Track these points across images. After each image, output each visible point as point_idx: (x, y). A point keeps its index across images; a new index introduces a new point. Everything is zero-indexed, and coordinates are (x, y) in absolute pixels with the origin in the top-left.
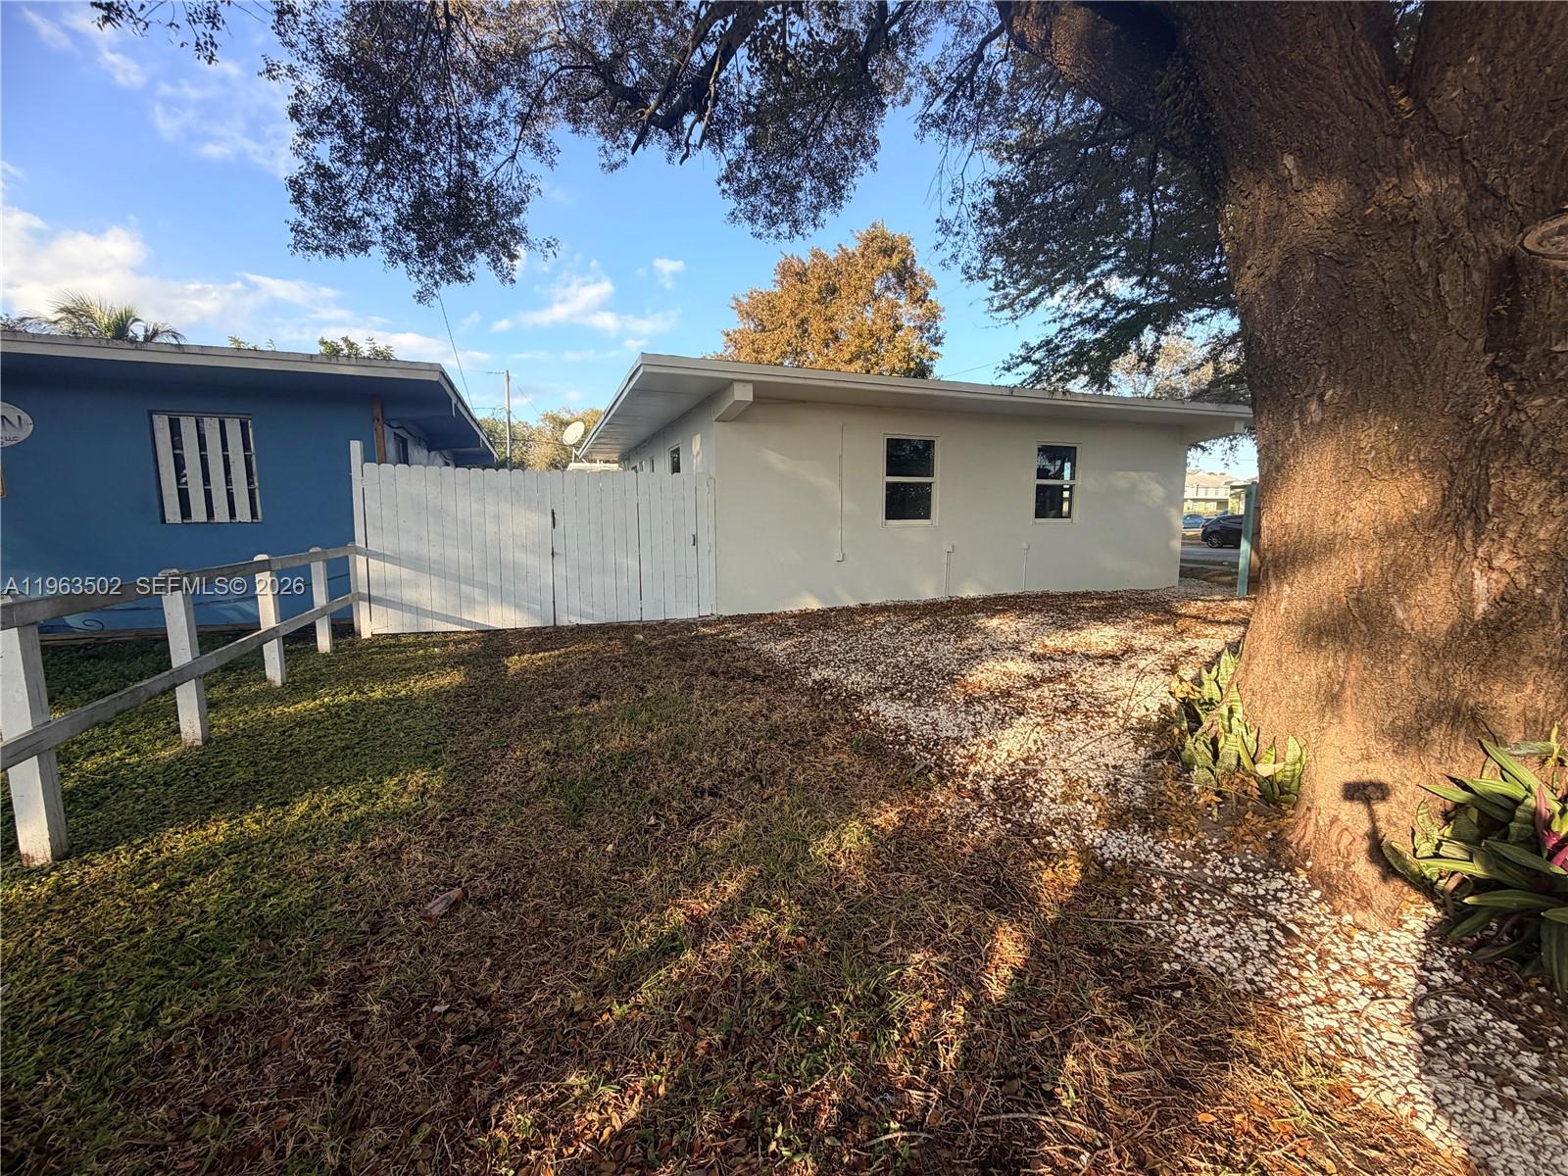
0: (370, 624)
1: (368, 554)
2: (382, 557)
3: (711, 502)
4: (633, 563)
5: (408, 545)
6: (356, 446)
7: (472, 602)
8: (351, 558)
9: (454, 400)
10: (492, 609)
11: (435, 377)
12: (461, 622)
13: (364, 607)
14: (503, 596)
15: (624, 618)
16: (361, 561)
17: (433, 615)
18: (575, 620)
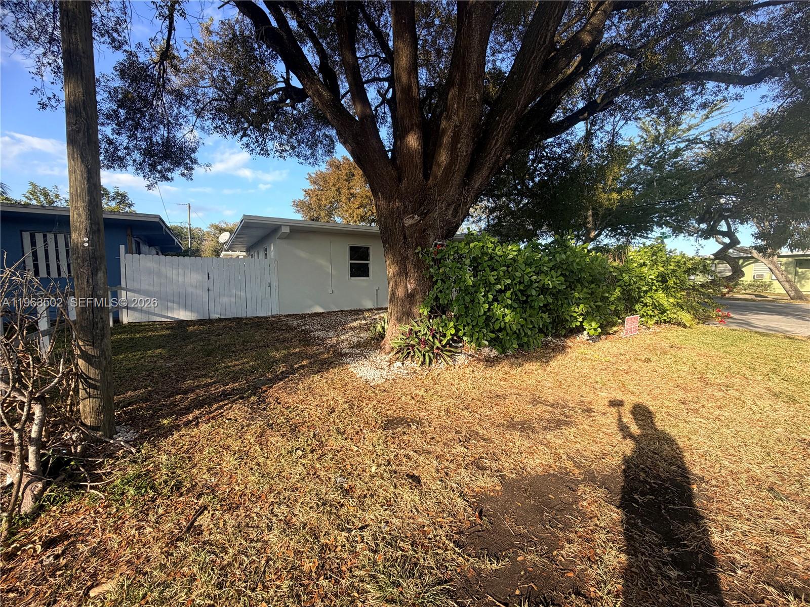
0: (126, 318)
1: (127, 290)
2: (134, 291)
3: (276, 270)
4: (243, 294)
5: (144, 286)
6: (122, 248)
7: (173, 309)
8: (119, 291)
9: (164, 227)
10: (181, 313)
11: (157, 220)
12: (168, 317)
13: (125, 311)
14: (186, 307)
15: (239, 316)
16: (123, 293)
17: (156, 315)
18: (218, 316)
